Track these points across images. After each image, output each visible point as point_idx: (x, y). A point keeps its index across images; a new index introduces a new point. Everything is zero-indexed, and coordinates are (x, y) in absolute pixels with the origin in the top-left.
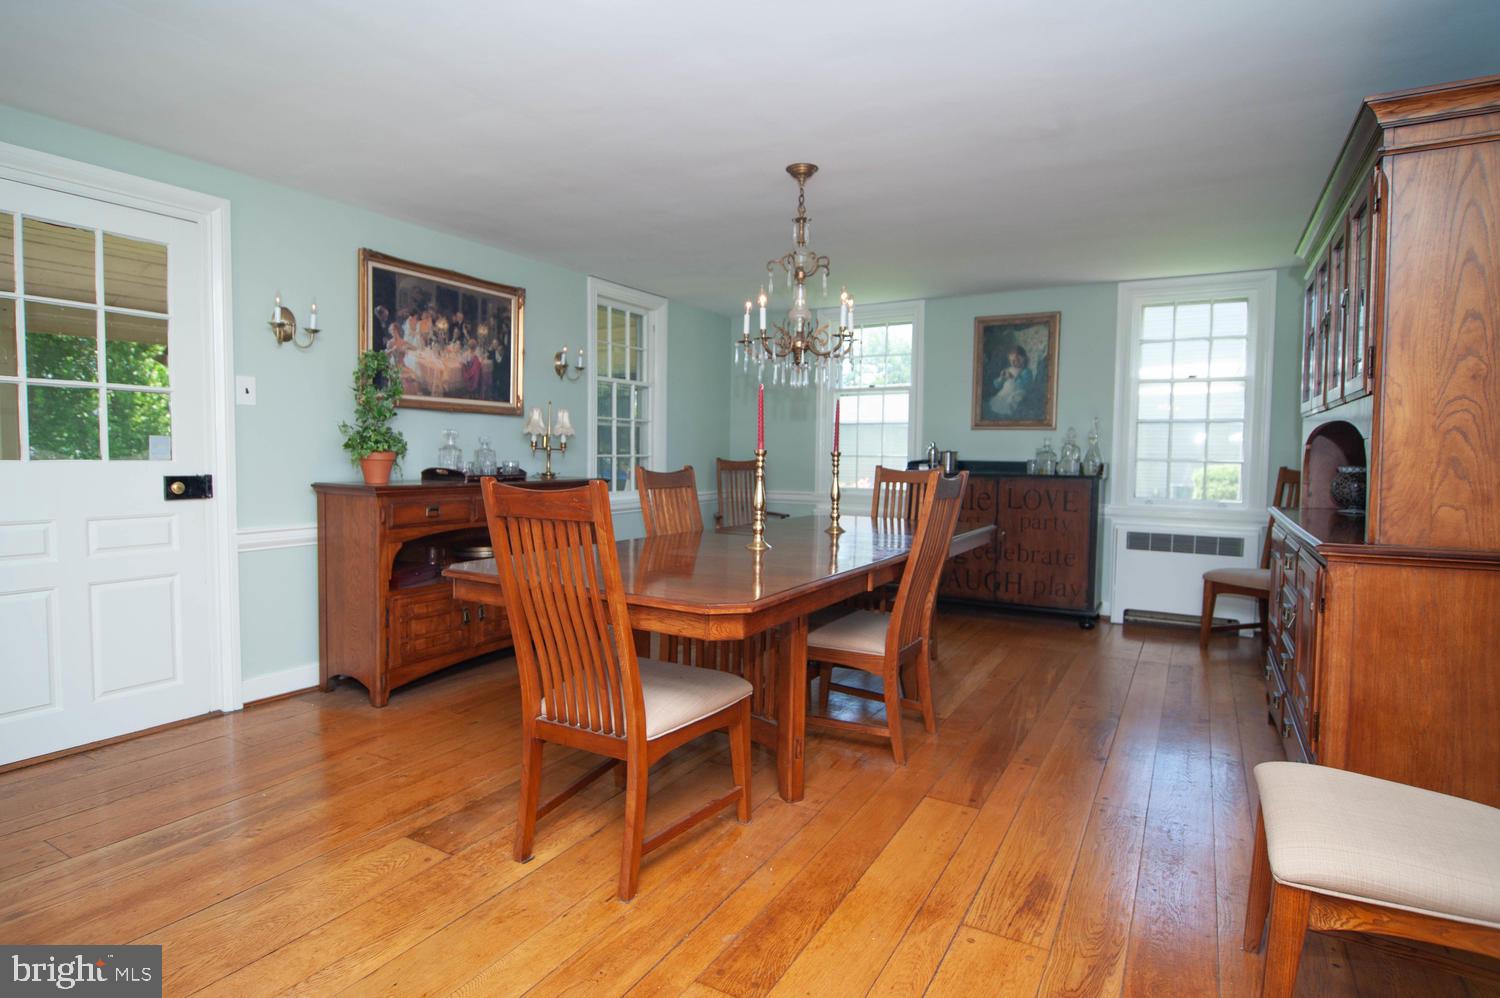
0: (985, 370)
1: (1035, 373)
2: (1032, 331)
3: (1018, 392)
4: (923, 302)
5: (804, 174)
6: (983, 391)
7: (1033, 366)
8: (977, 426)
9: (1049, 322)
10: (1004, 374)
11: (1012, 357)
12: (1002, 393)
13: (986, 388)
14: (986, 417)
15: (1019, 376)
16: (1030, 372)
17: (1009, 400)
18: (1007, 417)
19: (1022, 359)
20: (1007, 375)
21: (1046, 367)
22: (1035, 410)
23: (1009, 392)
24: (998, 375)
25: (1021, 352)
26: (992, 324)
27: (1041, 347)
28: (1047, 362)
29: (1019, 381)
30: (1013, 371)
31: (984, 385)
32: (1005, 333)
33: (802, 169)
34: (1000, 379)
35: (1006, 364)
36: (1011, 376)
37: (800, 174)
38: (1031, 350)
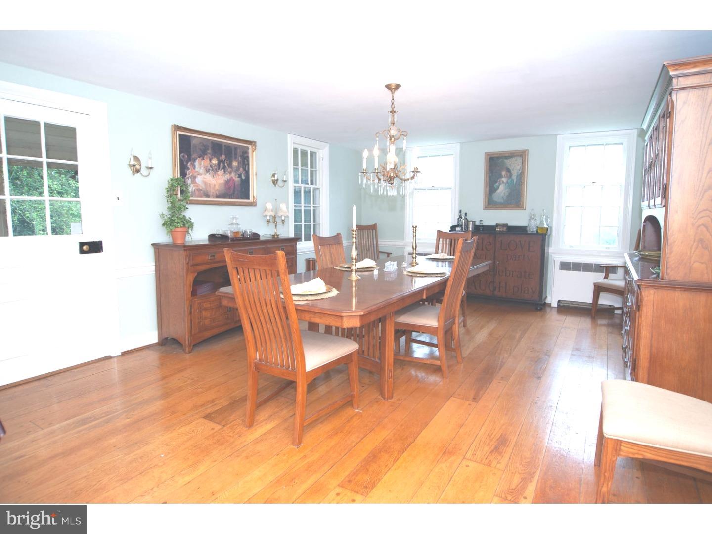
0: (490, 179)
1: (515, 181)
2: (514, 159)
3: (507, 190)
4: (459, 144)
5: (394, 88)
6: (489, 190)
7: (514, 177)
8: (486, 208)
9: (522, 155)
10: (500, 181)
11: (504, 173)
12: (499, 191)
13: (491, 187)
14: (491, 203)
15: (507, 183)
16: (513, 180)
17: (502, 195)
18: (501, 204)
19: (509, 174)
20: (501, 182)
21: (521, 178)
22: (515, 200)
23: (502, 190)
24: (496, 182)
25: (508, 170)
26: (493, 156)
27: (518, 168)
28: (521, 176)
29: (507, 185)
30: (504, 180)
31: (490, 187)
32: (501, 160)
33: (393, 86)
34: (497, 184)
35: (501, 176)
36: (503, 182)
37: (392, 89)
38: (513, 170)
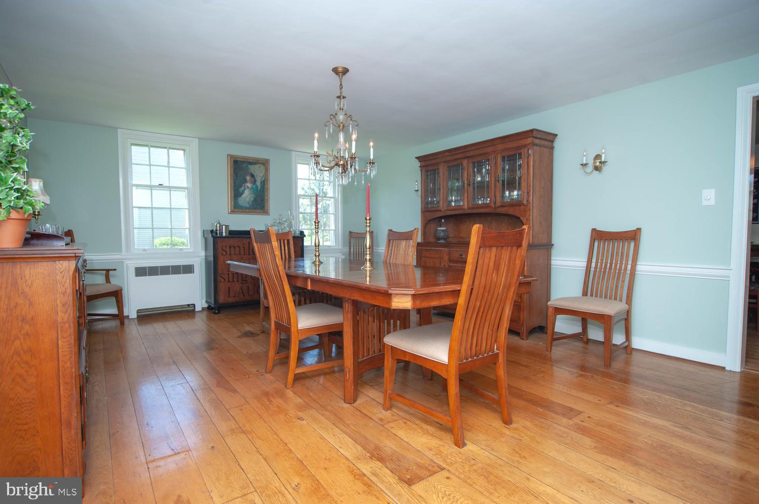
0: (234, 183)
1: (259, 188)
2: (257, 166)
3: (253, 195)
4: (197, 140)
5: (342, 73)
6: (234, 193)
7: (258, 184)
8: (232, 212)
9: (265, 163)
10: (245, 186)
11: (248, 178)
12: (244, 196)
13: (236, 193)
14: (236, 208)
15: (252, 188)
16: (257, 186)
17: (248, 199)
18: (246, 208)
19: (253, 180)
20: (246, 187)
21: (264, 185)
22: (260, 204)
23: (247, 196)
24: (242, 187)
25: (252, 176)
26: (238, 159)
27: (262, 175)
28: (265, 183)
29: (252, 190)
30: (249, 185)
31: (235, 191)
32: (245, 165)
33: (340, 70)
34: (242, 189)
35: (245, 181)
36: (248, 187)
37: (340, 72)
38: (257, 176)
